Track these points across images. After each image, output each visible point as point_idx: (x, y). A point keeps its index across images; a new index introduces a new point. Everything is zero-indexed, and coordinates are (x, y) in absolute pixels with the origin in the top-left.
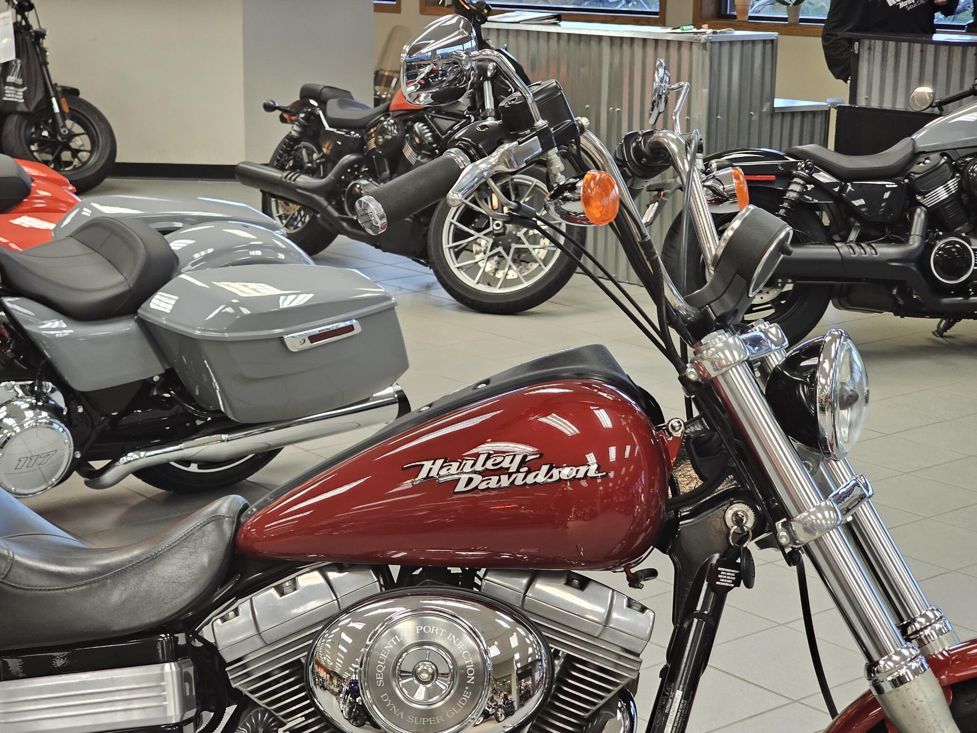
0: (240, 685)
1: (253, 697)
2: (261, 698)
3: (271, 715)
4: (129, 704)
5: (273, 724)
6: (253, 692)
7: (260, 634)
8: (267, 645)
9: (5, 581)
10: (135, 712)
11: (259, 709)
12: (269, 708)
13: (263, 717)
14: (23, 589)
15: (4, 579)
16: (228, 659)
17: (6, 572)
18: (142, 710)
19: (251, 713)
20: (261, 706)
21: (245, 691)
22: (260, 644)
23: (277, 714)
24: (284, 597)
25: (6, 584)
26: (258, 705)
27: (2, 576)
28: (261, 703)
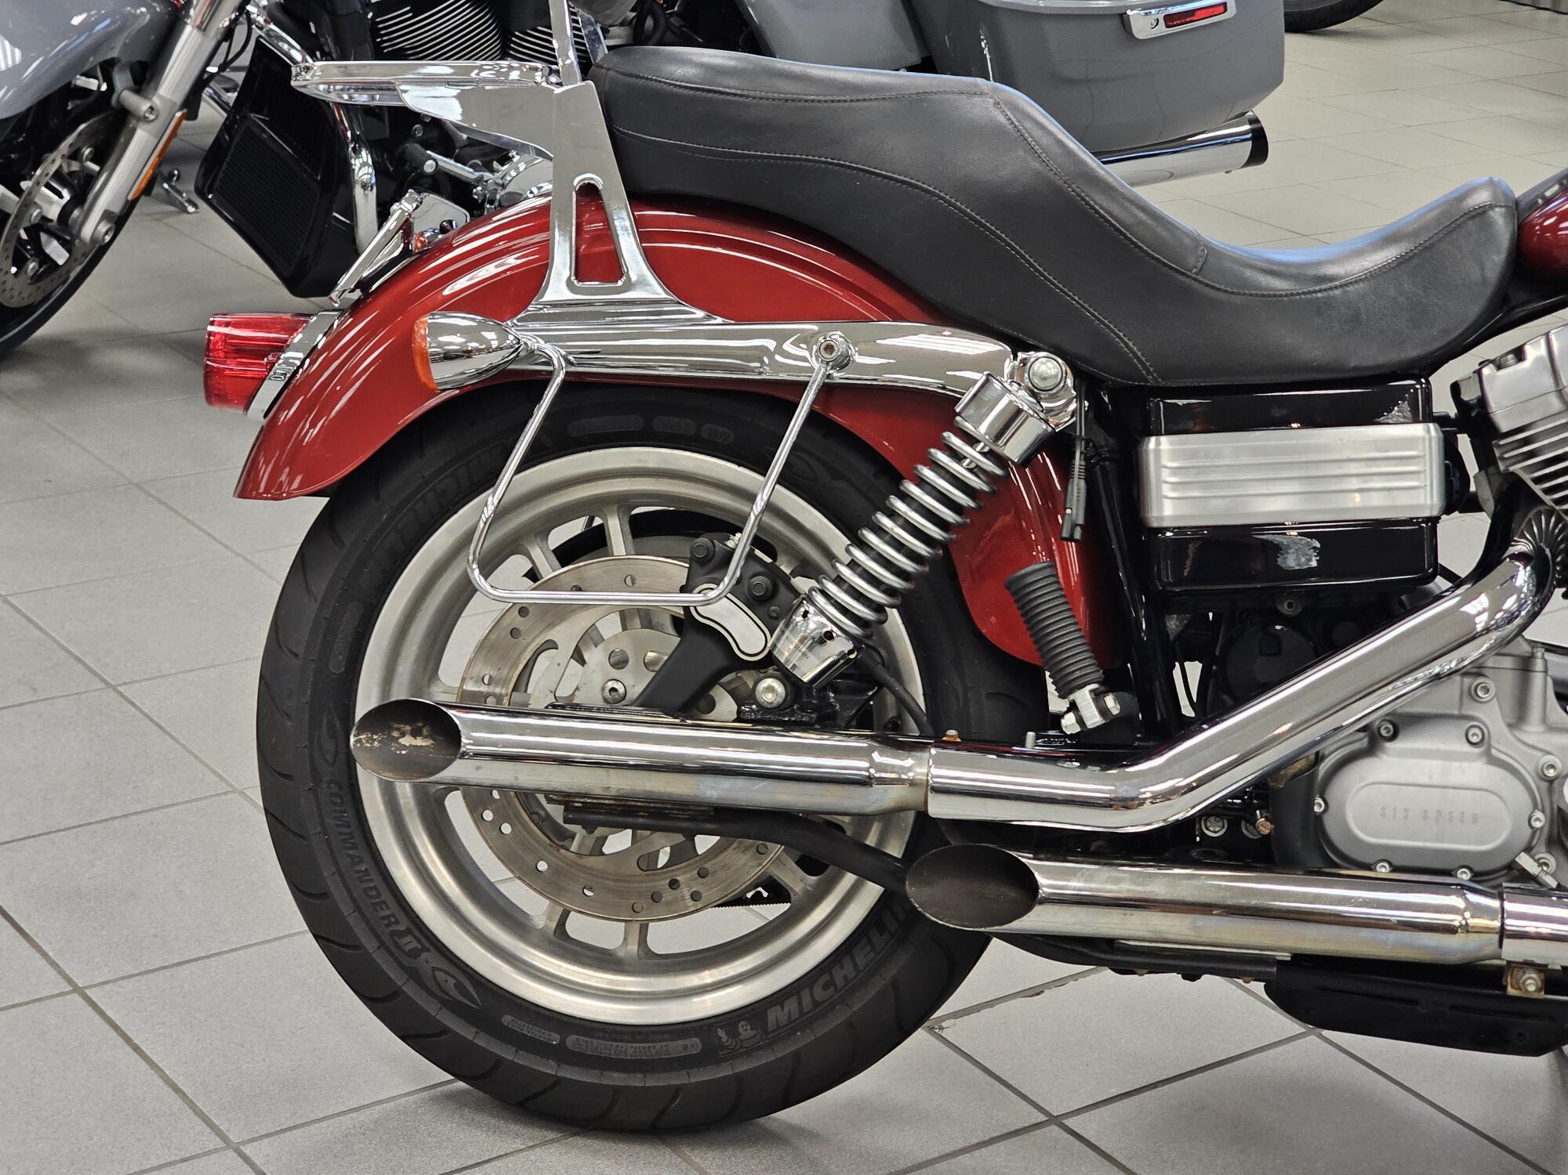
0: (1521, 468)
1: (1537, 489)
2: (1548, 491)
3: (1559, 520)
4: (1366, 482)
5: (1557, 531)
6: (1537, 481)
7: (1561, 391)
9: (1199, 277)
10: (1373, 494)
11: (1542, 508)
12: (1557, 508)
13: (1548, 523)
14: (1226, 291)
15: (1196, 273)
16: (1504, 426)
17: (1199, 265)
18: (1386, 493)
19: (1531, 515)
20: (1546, 504)
21: (1527, 478)
22: (1557, 405)
25: (1200, 282)
26: (1542, 502)
27: (1195, 270)
28: (1547, 499)
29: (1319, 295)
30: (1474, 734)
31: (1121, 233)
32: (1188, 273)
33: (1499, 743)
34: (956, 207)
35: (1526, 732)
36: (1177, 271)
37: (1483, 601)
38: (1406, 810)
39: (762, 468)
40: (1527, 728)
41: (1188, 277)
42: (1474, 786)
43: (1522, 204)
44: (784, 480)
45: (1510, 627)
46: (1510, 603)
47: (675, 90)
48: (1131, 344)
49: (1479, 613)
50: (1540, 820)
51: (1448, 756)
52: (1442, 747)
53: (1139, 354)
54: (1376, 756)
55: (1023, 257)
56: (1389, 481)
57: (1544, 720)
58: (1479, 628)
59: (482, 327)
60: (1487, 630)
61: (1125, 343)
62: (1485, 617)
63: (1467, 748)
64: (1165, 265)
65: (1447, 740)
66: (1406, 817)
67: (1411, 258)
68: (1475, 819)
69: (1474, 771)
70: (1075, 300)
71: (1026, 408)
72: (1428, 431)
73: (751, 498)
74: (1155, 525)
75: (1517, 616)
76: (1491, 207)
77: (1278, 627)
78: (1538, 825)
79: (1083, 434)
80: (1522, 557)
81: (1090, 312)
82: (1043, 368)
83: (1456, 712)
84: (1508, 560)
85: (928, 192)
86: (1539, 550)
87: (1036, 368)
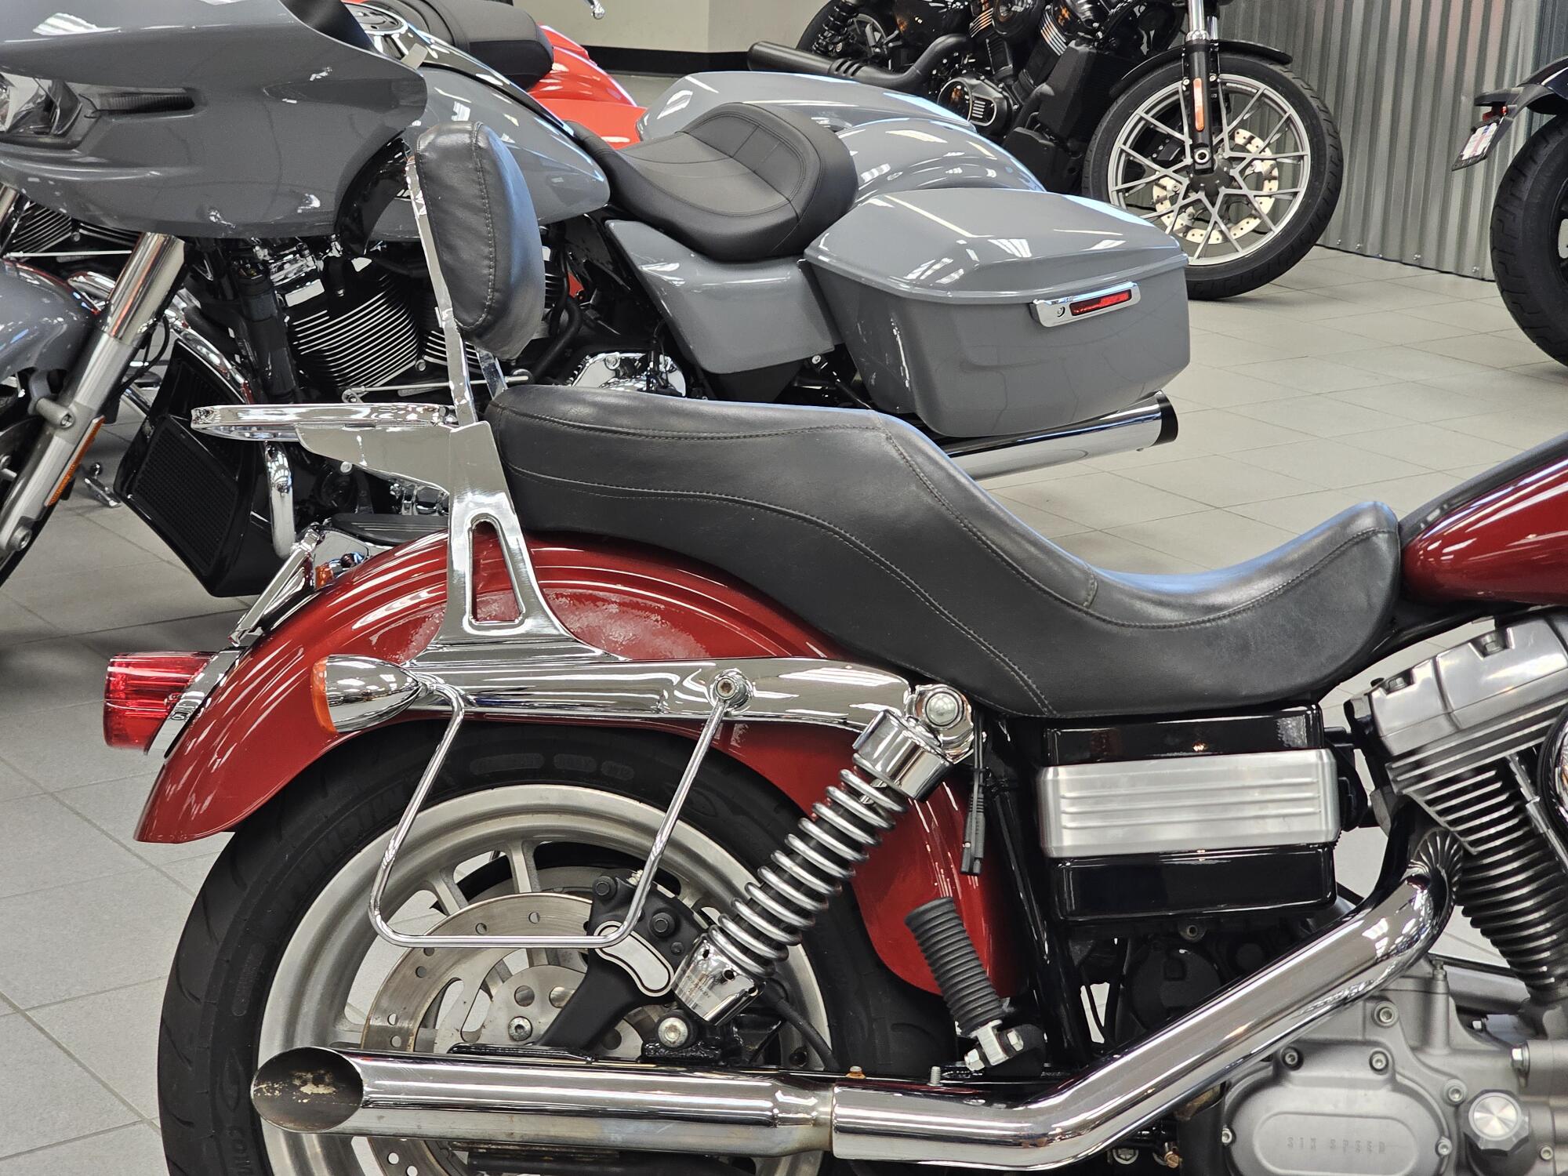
0: (1415, 791)
1: (1431, 811)
2: (1441, 813)
3: (1454, 841)
4: (1261, 809)
5: (1452, 851)
6: (1431, 803)
7: (1449, 713)
8: (1459, 731)
9: (1090, 611)
10: (1269, 821)
11: (1435, 829)
12: (1452, 829)
13: (1443, 844)
14: (1116, 624)
15: (1087, 607)
16: (1396, 749)
17: (1090, 598)
18: (1281, 819)
19: (1426, 836)
20: (1440, 826)
21: (1420, 800)
22: (1446, 728)
23: (1462, 839)
24: (1488, 658)
25: (1092, 615)
26: (1437, 824)
27: (1086, 603)
28: (1441, 820)
29: (1208, 625)
30: (1378, 1061)
31: (1014, 568)
32: (1080, 607)
33: (1403, 1068)
34: (852, 542)
35: (1431, 1055)
36: (1069, 605)
37: (1383, 926)
38: (1313, 1140)
39: (663, 804)
40: (1431, 1051)
41: (1080, 610)
42: (1379, 1115)
43: (1406, 529)
44: (685, 815)
45: (1410, 952)
46: (1409, 927)
47: (569, 429)
48: (1025, 677)
49: (1379, 939)
50: (1447, 1148)
51: (1352, 1084)
52: (1346, 1074)
53: (1034, 686)
54: (1282, 1085)
55: (918, 591)
56: (1283, 808)
57: (1448, 1042)
58: (1379, 953)
59: (381, 669)
60: (1387, 955)
61: (1021, 677)
62: (1385, 941)
63: (1372, 1075)
64: (1057, 599)
65: (1351, 1067)
66: (1313, 1147)
67: (1297, 585)
68: (1382, 1148)
69: (1381, 1100)
70: (970, 634)
71: (922, 744)
72: (1321, 757)
73: (652, 833)
74: (1055, 854)
75: (1417, 940)
76: (1375, 533)
77: (1182, 951)
78: (1444, 1152)
79: (981, 767)
80: (1418, 879)
81: (985, 646)
82: (940, 704)
83: (1359, 1038)
84: (1406, 882)
85: (823, 526)
86: (1435, 872)
87: (933, 704)
